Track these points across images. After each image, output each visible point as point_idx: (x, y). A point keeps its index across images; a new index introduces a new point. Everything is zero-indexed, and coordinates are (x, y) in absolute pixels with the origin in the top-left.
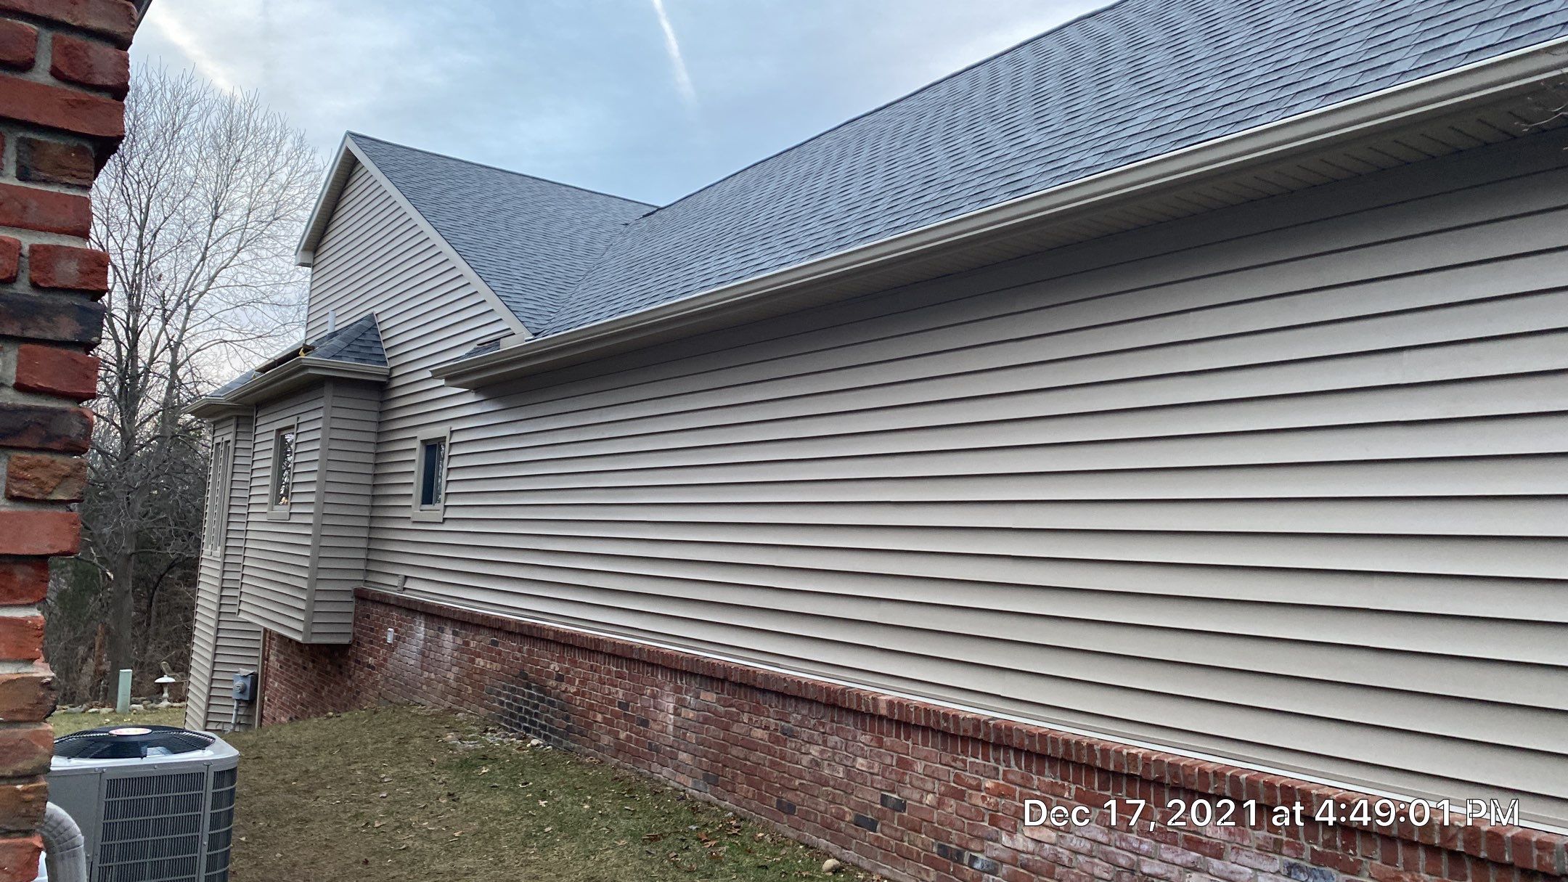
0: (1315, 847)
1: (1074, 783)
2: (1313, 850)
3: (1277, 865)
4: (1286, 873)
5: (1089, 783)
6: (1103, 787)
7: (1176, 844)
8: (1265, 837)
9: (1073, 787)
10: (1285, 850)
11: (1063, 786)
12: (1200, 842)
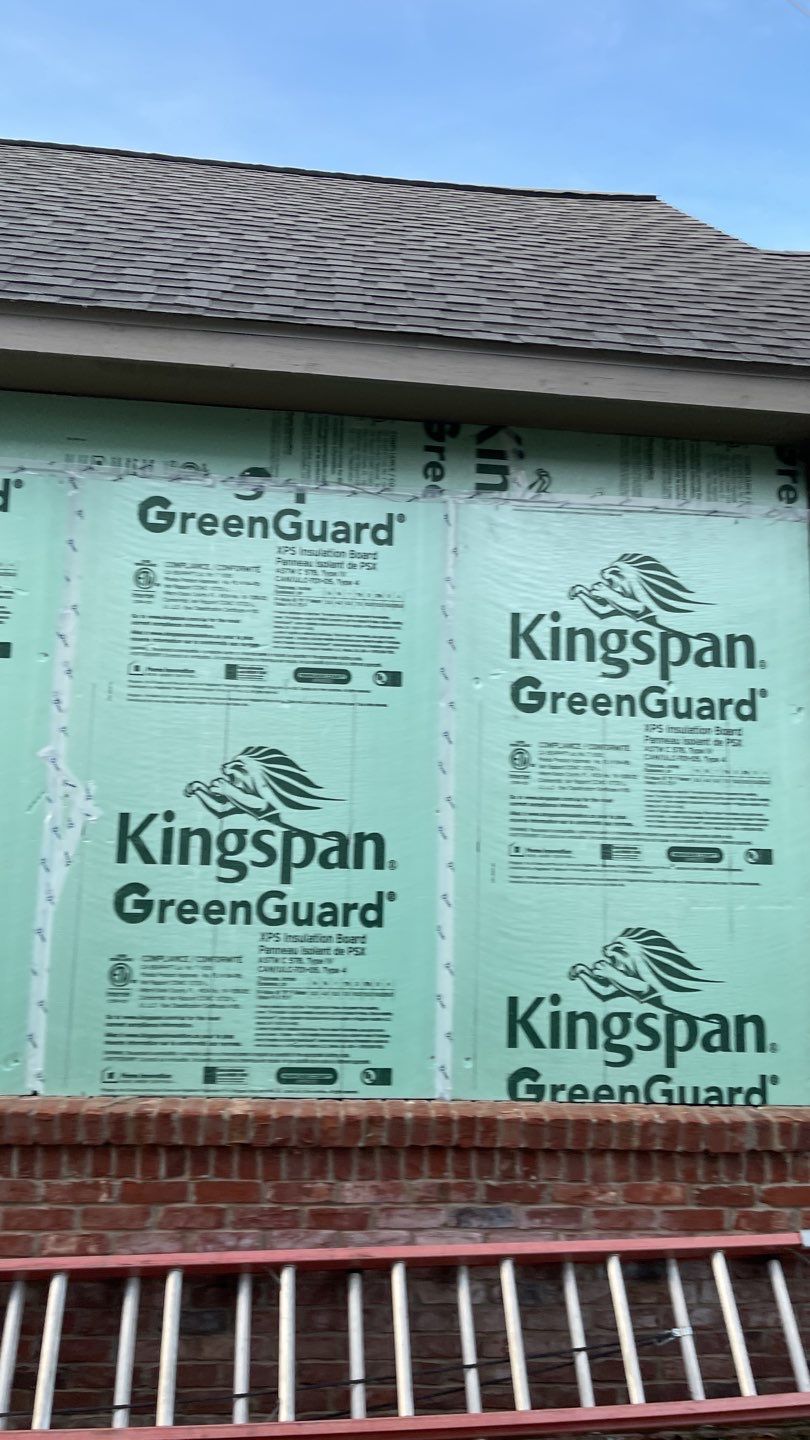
0: (492, 1183)
1: (119, 1177)
2: (489, 1186)
3: (442, 1217)
4: (453, 1223)
5: (150, 1171)
6: (175, 1170)
7: (295, 1225)
8: (427, 1188)
9: (118, 1183)
10: (454, 1195)
11: (96, 1187)
12: (334, 1214)
